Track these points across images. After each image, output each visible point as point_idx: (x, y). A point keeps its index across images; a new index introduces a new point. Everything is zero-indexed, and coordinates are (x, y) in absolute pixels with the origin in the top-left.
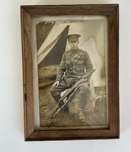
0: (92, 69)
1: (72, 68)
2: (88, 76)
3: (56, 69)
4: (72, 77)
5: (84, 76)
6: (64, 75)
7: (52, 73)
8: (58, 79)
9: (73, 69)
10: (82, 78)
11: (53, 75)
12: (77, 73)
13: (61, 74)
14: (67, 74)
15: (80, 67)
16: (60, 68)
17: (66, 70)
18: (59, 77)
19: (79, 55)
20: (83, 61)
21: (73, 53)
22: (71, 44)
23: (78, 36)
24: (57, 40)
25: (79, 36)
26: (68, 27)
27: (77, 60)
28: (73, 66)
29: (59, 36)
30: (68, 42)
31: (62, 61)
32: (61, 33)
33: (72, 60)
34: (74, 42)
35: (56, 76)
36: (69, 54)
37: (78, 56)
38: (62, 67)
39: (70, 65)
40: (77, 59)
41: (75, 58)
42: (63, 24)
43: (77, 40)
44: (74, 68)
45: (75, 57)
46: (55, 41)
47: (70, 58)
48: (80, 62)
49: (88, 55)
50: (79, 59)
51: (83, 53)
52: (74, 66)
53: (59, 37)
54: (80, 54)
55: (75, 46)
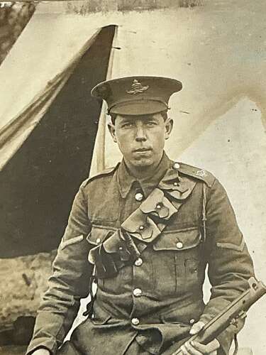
0: (251, 281)
1: (127, 277)
2: (227, 324)
3: (33, 282)
4: (128, 328)
5: (201, 324)
6: (80, 318)
7: (8, 305)
8: (44, 341)
9: (135, 282)
10: (187, 335)
11: (15, 319)
12: (156, 304)
13: (64, 310)
14: (97, 309)
15: (175, 273)
16: (56, 274)
17: (94, 286)
18: (49, 330)
19: (171, 199)
20: (192, 235)
21: (136, 188)
22: (122, 132)
23: (165, 87)
24: (44, 109)
25: (170, 86)
26: (108, 33)
27: (156, 230)
28: (131, 262)
29: (53, 85)
30: (104, 119)
31: (68, 231)
32: (69, 69)
33: (131, 224)
34: (140, 123)
35: (32, 320)
36: (110, 194)
37: (166, 202)
38: (66, 265)
39: (116, 256)
40: (158, 221)
41: (144, 216)
42: (79, 16)
43: (160, 108)
44: (138, 272)
45: (148, 206)
46: (30, 112)
47: (116, 216)
48: (178, 241)
49: (226, 199)
50: (169, 223)
51: (193, 184)
52: (139, 261)
53: (52, 92)
54: (175, 195)
55: (146, 144)
